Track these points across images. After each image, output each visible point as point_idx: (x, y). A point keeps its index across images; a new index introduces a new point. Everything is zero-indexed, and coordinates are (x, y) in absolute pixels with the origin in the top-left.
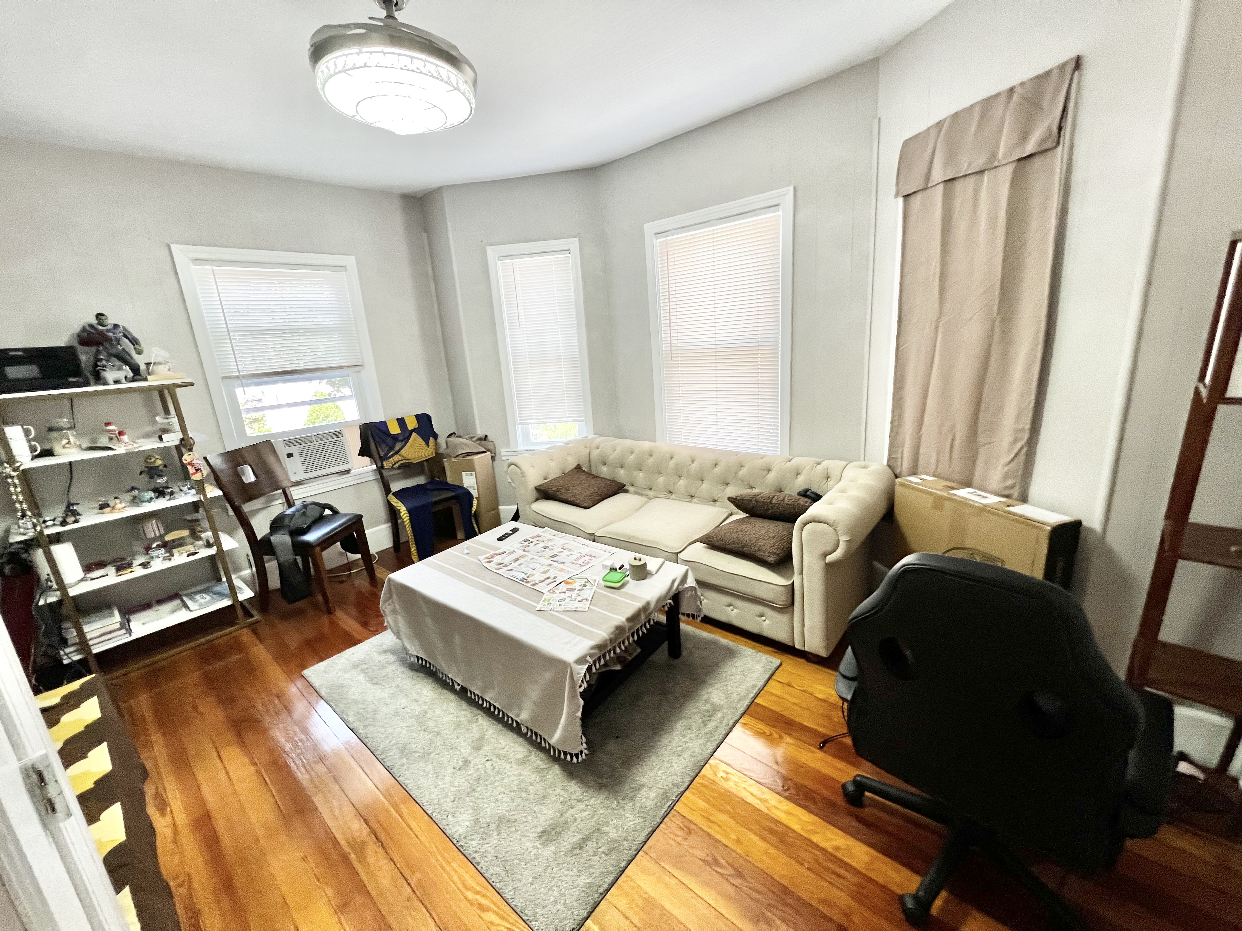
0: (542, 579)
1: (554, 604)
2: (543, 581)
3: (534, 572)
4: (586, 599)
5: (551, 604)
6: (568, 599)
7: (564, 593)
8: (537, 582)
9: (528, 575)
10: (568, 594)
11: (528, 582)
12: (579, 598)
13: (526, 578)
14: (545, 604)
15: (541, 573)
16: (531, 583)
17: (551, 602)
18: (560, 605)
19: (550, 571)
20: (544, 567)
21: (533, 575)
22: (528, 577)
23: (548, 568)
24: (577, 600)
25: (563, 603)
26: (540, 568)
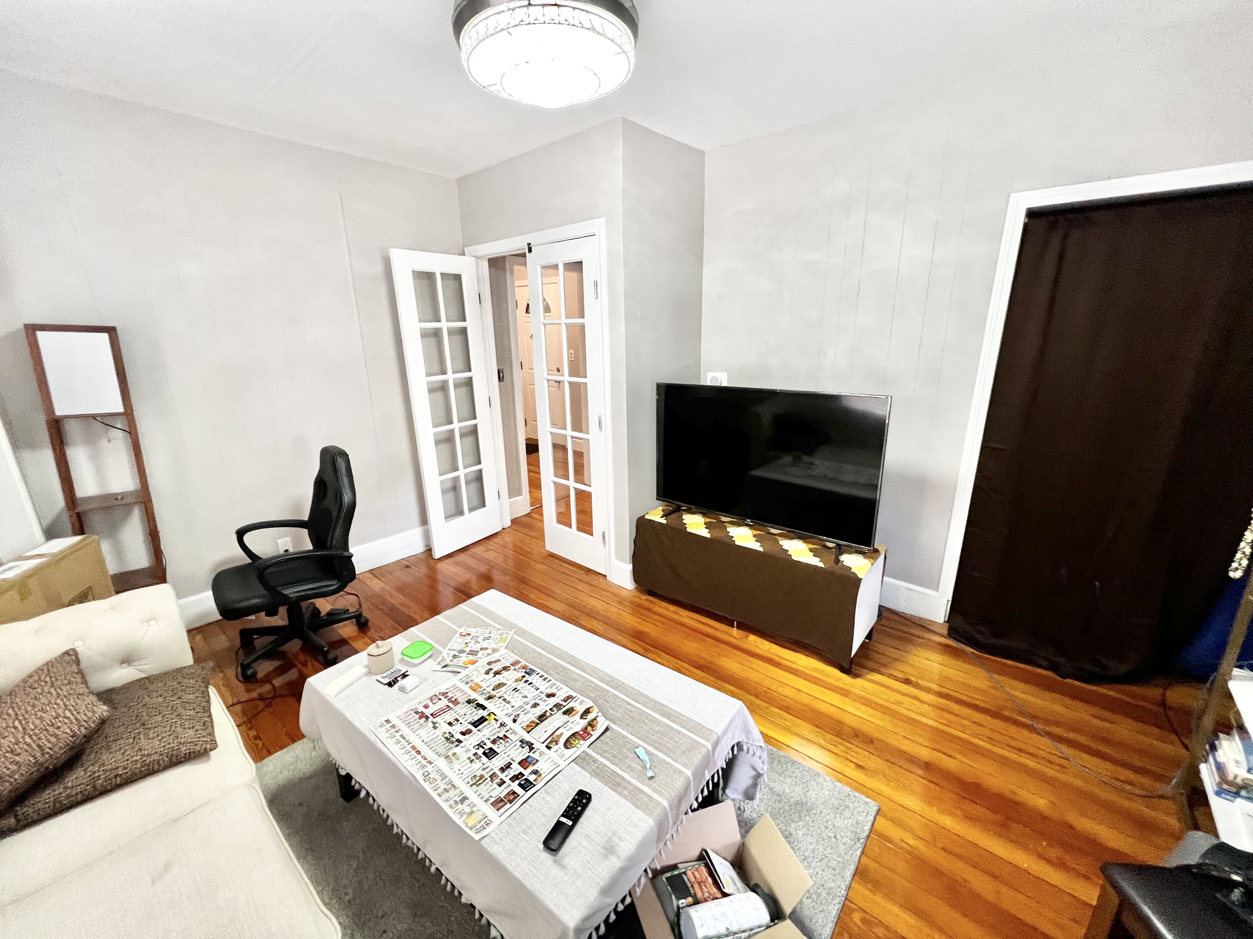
0: (505, 673)
1: (496, 634)
2: (505, 668)
3: (514, 685)
4: (461, 635)
5: (500, 635)
6: (480, 639)
7: (482, 649)
8: (512, 668)
9: (524, 679)
10: (477, 647)
11: (523, 668)
12: (469, 638)
13: (527, 676)
14: (506, 635)
15: (505, 684)
16: (519, 666)
17: (499, 637)
18: (490, 633)
19: (492, 687)
20: (498, 695)
21: (516, 681)
22: (524, 677)
23: (494, 693)
24: (471, 636)
25: (487, 635)
26: (505, 693)
